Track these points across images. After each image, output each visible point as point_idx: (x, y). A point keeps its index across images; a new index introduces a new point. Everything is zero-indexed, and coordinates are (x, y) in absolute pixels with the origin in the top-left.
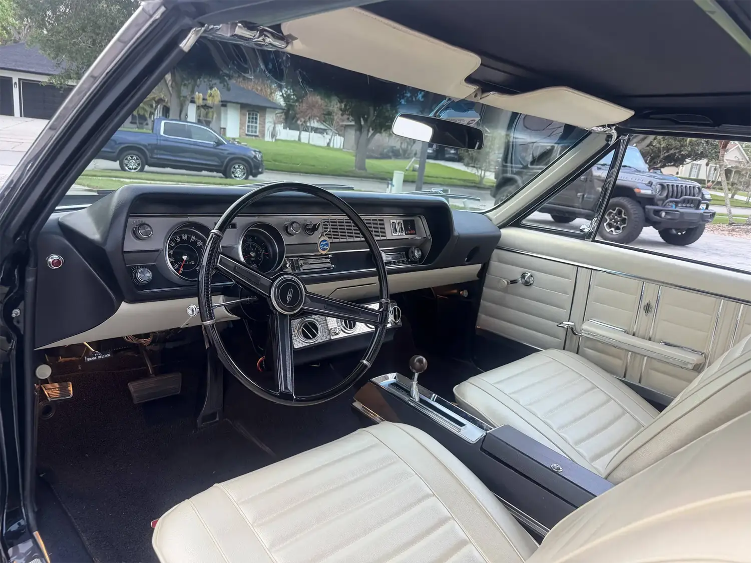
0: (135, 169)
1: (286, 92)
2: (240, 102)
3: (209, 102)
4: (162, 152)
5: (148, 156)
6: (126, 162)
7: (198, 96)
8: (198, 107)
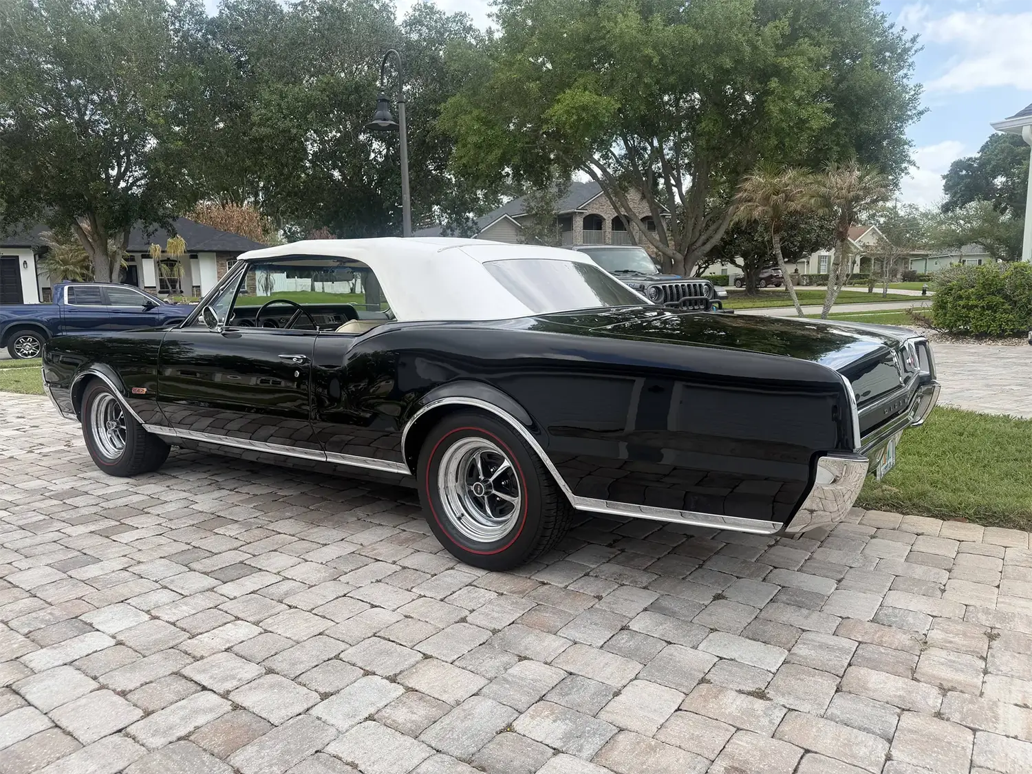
0: (33, 354)
1: (290, 229)
2: (215, 249)
3: (172, 255)
4: (68, 328)
5: (50, 335)
6: (16, 346)
7: (156, 249)
8: (158, 264)
